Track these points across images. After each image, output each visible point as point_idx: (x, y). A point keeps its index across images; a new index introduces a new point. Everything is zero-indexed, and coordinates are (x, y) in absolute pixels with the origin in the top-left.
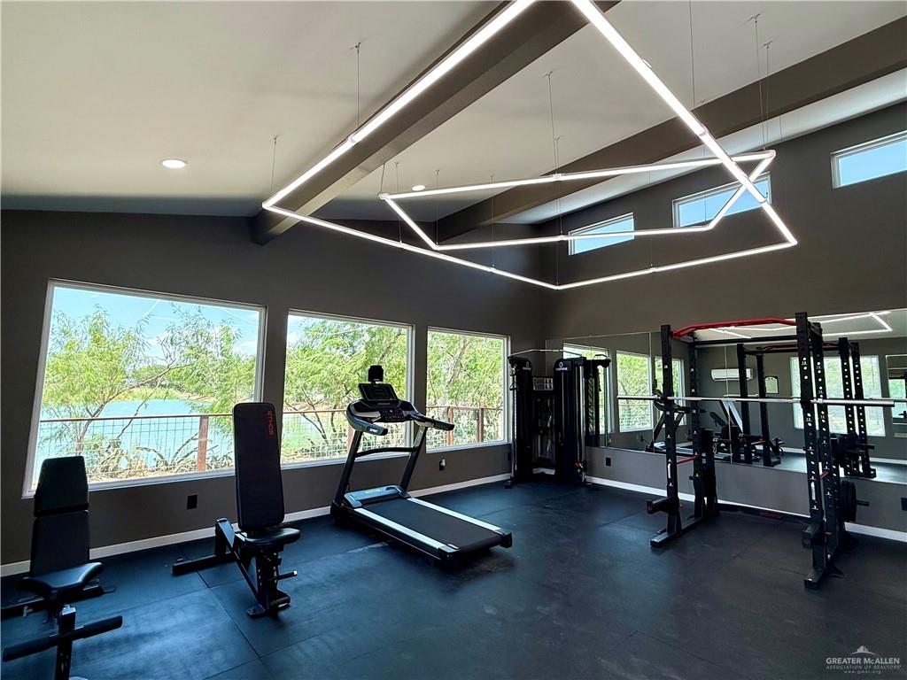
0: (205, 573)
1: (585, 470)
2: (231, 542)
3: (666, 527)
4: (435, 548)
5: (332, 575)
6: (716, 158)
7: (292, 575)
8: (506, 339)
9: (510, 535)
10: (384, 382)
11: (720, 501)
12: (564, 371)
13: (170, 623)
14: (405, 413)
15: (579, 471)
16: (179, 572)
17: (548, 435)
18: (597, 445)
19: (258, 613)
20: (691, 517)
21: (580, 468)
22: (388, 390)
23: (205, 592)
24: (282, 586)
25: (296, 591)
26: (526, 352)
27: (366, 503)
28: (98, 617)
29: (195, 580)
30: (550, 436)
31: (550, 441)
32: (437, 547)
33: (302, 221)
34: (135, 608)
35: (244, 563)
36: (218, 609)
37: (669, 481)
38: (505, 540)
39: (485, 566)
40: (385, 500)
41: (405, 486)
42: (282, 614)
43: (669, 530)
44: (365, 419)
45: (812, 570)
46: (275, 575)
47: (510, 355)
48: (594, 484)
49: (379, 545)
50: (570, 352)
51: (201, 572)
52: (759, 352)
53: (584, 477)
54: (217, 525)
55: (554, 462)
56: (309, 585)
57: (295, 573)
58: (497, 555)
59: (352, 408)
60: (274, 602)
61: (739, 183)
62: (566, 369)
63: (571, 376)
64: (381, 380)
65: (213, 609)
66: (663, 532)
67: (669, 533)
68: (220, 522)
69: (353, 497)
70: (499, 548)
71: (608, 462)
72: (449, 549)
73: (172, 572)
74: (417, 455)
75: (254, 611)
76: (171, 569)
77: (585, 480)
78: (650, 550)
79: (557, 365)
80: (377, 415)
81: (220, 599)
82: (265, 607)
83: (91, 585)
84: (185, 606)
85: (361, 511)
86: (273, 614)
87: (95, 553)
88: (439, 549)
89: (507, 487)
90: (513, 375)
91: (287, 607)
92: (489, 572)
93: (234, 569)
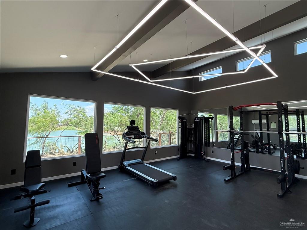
0: (78, 186)
1: (204, 154)
2: (86, 177)
3: (230, 175)
4: (150, 180)
5: (117, 188)
6: (242, 48)
7: (104, 188)
8: (178, 110)
9: (176, 176)
10: (136, 125)
11: (251, 166)
12: (198, 121)
13: (66, 202)
14: (142, 136)
15: (202, 155)
16: (70, 186)
17: (192, 143)
18: (209, 146)
19: (93, 200)
20: (240, 171)
21: (203, 154)
22: (137, 128)
23: (77, 193)
24: (100, 191)
25: (105, 193)
26: (185, 115)
27: (130, 165)
28: (45, 200)
29: (74, 188)
30: (193, 143)
31: (193, 145)
32: (151, 180)
33: (105, 74)
34: (56, 197)
35: (89, 184)
36: (81, 198)
37: (232, 159)
38: (174, 178)
39: (166, 187)
40: (136, 164)
41: (143, 160)
42: (100, 200)
43: (231, 176)
44: (129, 138)
45: (281, 191)
46: (98, 188)
47: (179, 116)
48: (207, 159)
49: (133, 179)
50: (200, 115)
51: (77, 186)
52: (267, 114)
53: (204, 157)
54: (82, 172)
55: (194, 152)
56: (110, 191)
57: (105, 187)
58: (172, 183)
59: (125, 134)
60: (98, 197)
61: (253, 57)
62: (198, 120)
63: (200, 123)
64: (135, 125)
65: (79, 198)
66: (229, 176)
67: (231, 177)
68: (83, 170)
69: (125, 163)
70: (172, 181)
71: (213, 152)
72: (155, 181)
73: (68, 186)
74: (146, 149)
75: (92, 199)
76: (68, 185)
77: (204, 158)
78: (224, 182)
79: (195, 119)
80: (133, 136)
81: (82, 195)
82: (95, 198)
83: (41, 190)
84: (71, 197)
85: (128, 168)
86: (97, 200)
87: (43, 180)
88: (152, 181)
89: (178, 160)
90: (180, 123)
91: (102, 198)
92: (168, 189)
93: (86, 185)
